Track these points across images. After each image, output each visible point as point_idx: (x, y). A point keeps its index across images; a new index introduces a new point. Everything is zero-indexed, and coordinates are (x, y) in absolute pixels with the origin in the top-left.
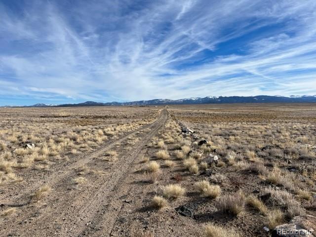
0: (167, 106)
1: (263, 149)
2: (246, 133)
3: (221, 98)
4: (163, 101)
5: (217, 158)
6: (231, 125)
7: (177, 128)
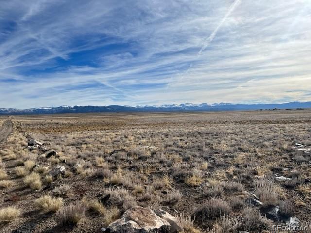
0: (12, 116)
1: (111, 154)
2: (98, 140)
3: (76, 107)
4: (6, 111)
5: (64, 169)
6: (86, 134)
7: (23, 141)
